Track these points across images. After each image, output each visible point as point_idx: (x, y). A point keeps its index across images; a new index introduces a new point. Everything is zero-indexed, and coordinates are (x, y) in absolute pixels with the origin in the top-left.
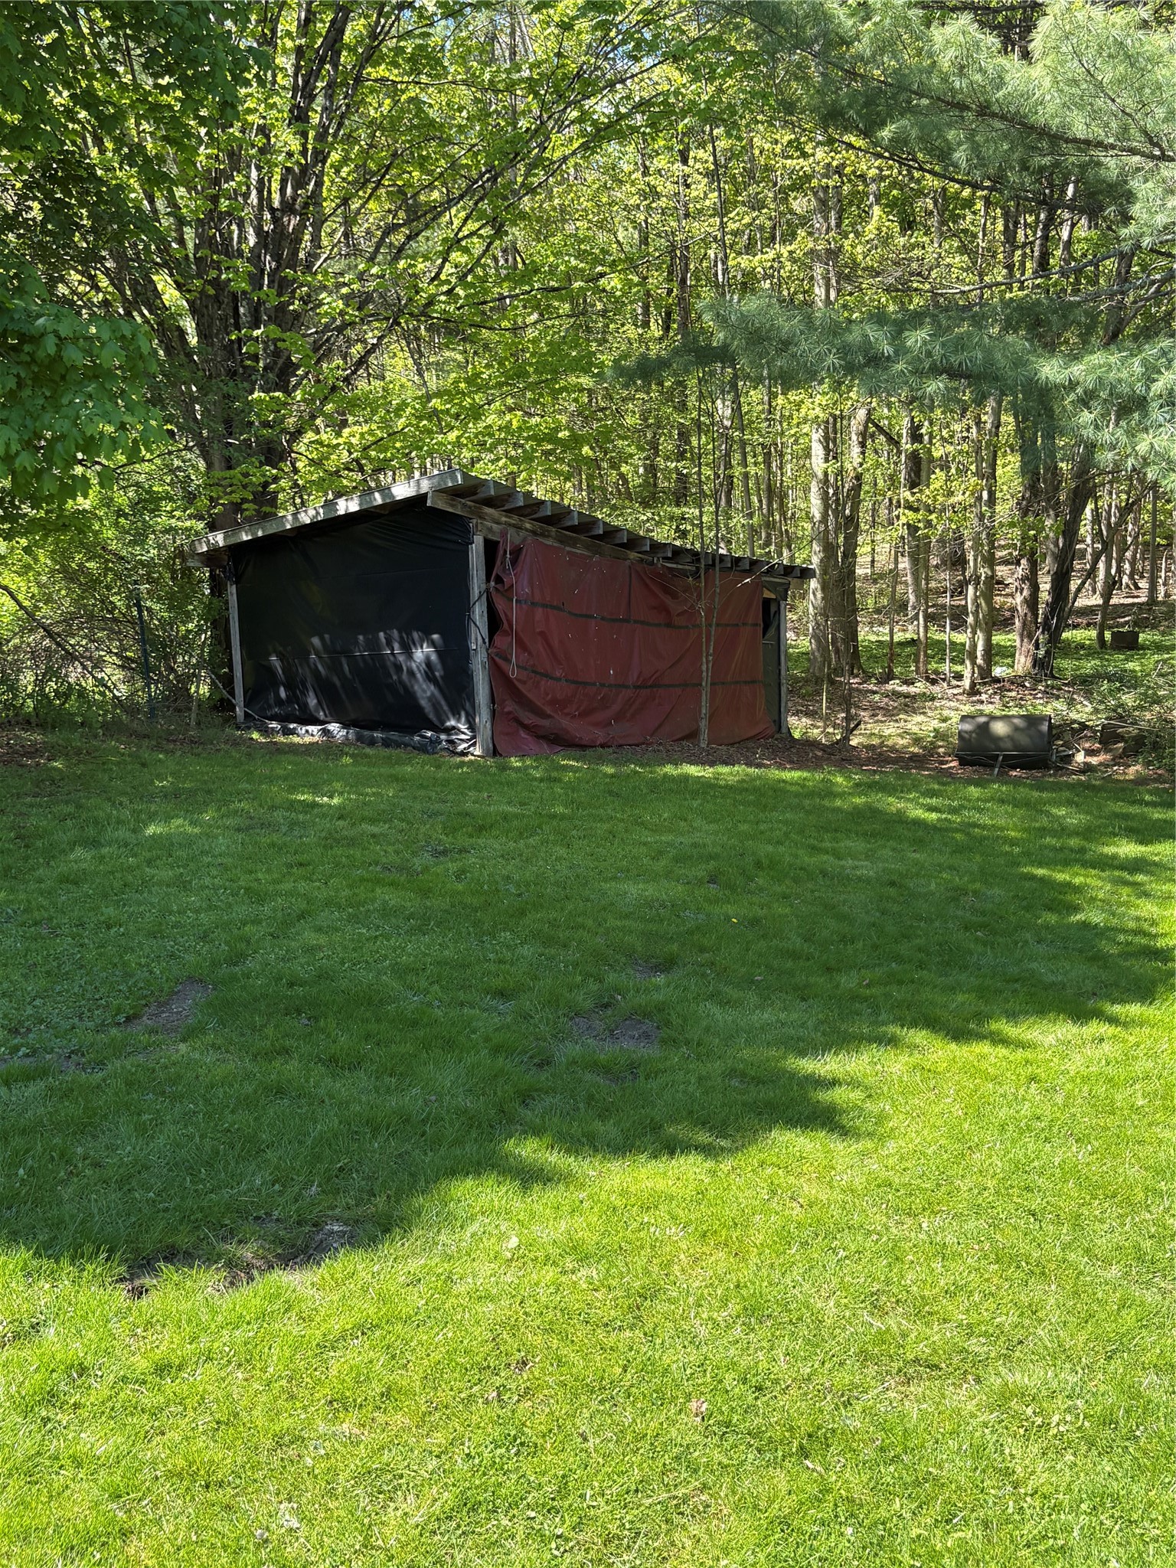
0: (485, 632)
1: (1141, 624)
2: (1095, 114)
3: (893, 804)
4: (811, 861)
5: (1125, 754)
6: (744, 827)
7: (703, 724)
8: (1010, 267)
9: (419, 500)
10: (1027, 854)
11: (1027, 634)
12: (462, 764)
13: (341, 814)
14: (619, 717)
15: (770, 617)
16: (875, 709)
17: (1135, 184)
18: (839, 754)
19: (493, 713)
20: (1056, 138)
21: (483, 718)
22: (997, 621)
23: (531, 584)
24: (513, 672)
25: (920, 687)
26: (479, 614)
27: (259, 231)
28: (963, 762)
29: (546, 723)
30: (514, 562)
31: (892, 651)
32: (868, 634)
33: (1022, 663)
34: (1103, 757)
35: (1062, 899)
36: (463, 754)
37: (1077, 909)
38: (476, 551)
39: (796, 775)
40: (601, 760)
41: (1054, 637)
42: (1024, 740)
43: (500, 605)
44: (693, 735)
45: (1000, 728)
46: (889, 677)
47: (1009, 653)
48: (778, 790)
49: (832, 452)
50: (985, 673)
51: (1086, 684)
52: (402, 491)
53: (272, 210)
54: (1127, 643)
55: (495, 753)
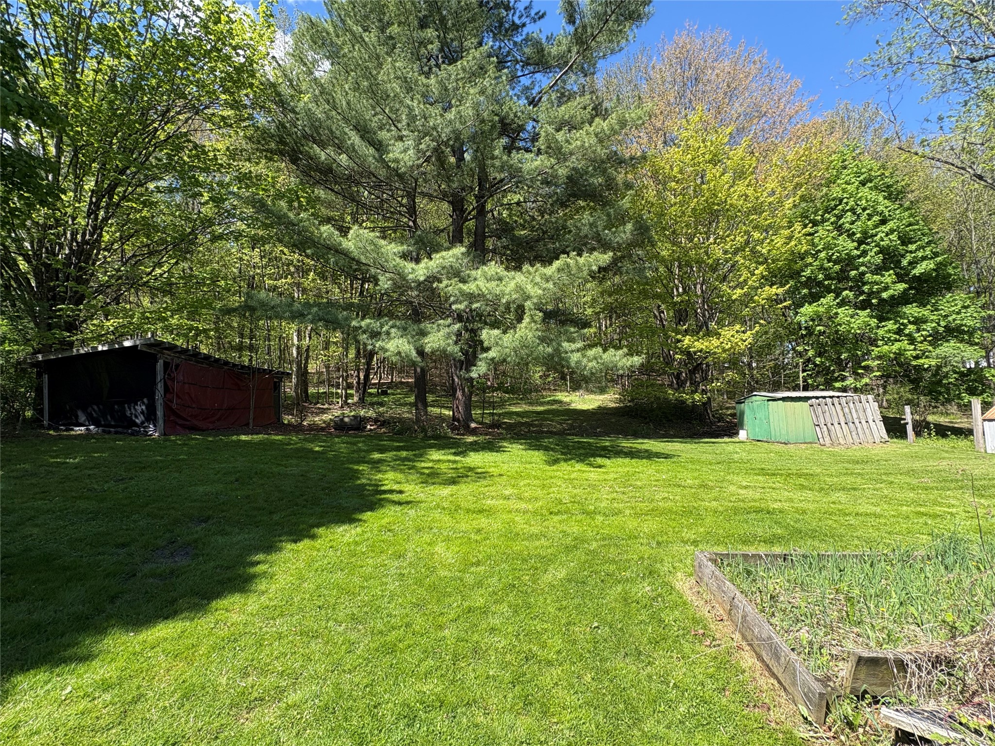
0: (162, 393)
1: (389, 388)
2: (367, 257)
3: (310, 446)
4: (275, 470)
5: (381, 425)
6: (256, 458)
7: (251, 421)
8: (352, 294)
9: (134, 347)
10: (348, 460)
11: (357, 391)
12: (149, 440)
13: (76, 467)
14: (219, 420)
15: (277, 387)
16: (312, 413)
17: (380, 277)
18: (297, 428)
19: (165, 421)
20: (358, 262)
21: (161, 422)
22: (349, 386)
23: (183, 375)
24: (174, 406)
25: (326, 406)
26: (160, 387)
27: (71, 249)
28: (336, 429)
29: (188, 423)
30: (176, 370)
31: (318, 396)
32: (312, 390)
33: (356, 399)
34: (375, 427)
35: (356, 475)
36: (151, 435)
37: (359, 478)
38: (160, 365)
39: (280, 437)
40: (210, 435)
41: (365, 391)
42: (353, 423)
43: (169, 383)
44: (247, 424)
45: (346, 420)
46: (318, 403)
47: (352, 395)
48: (273, 443)
49: (300, 339)
50: (346, 403)
51: (372, 404)
52: (127, 344)
53: (77, 242)
54: (385, 393)
55: (165, 434)
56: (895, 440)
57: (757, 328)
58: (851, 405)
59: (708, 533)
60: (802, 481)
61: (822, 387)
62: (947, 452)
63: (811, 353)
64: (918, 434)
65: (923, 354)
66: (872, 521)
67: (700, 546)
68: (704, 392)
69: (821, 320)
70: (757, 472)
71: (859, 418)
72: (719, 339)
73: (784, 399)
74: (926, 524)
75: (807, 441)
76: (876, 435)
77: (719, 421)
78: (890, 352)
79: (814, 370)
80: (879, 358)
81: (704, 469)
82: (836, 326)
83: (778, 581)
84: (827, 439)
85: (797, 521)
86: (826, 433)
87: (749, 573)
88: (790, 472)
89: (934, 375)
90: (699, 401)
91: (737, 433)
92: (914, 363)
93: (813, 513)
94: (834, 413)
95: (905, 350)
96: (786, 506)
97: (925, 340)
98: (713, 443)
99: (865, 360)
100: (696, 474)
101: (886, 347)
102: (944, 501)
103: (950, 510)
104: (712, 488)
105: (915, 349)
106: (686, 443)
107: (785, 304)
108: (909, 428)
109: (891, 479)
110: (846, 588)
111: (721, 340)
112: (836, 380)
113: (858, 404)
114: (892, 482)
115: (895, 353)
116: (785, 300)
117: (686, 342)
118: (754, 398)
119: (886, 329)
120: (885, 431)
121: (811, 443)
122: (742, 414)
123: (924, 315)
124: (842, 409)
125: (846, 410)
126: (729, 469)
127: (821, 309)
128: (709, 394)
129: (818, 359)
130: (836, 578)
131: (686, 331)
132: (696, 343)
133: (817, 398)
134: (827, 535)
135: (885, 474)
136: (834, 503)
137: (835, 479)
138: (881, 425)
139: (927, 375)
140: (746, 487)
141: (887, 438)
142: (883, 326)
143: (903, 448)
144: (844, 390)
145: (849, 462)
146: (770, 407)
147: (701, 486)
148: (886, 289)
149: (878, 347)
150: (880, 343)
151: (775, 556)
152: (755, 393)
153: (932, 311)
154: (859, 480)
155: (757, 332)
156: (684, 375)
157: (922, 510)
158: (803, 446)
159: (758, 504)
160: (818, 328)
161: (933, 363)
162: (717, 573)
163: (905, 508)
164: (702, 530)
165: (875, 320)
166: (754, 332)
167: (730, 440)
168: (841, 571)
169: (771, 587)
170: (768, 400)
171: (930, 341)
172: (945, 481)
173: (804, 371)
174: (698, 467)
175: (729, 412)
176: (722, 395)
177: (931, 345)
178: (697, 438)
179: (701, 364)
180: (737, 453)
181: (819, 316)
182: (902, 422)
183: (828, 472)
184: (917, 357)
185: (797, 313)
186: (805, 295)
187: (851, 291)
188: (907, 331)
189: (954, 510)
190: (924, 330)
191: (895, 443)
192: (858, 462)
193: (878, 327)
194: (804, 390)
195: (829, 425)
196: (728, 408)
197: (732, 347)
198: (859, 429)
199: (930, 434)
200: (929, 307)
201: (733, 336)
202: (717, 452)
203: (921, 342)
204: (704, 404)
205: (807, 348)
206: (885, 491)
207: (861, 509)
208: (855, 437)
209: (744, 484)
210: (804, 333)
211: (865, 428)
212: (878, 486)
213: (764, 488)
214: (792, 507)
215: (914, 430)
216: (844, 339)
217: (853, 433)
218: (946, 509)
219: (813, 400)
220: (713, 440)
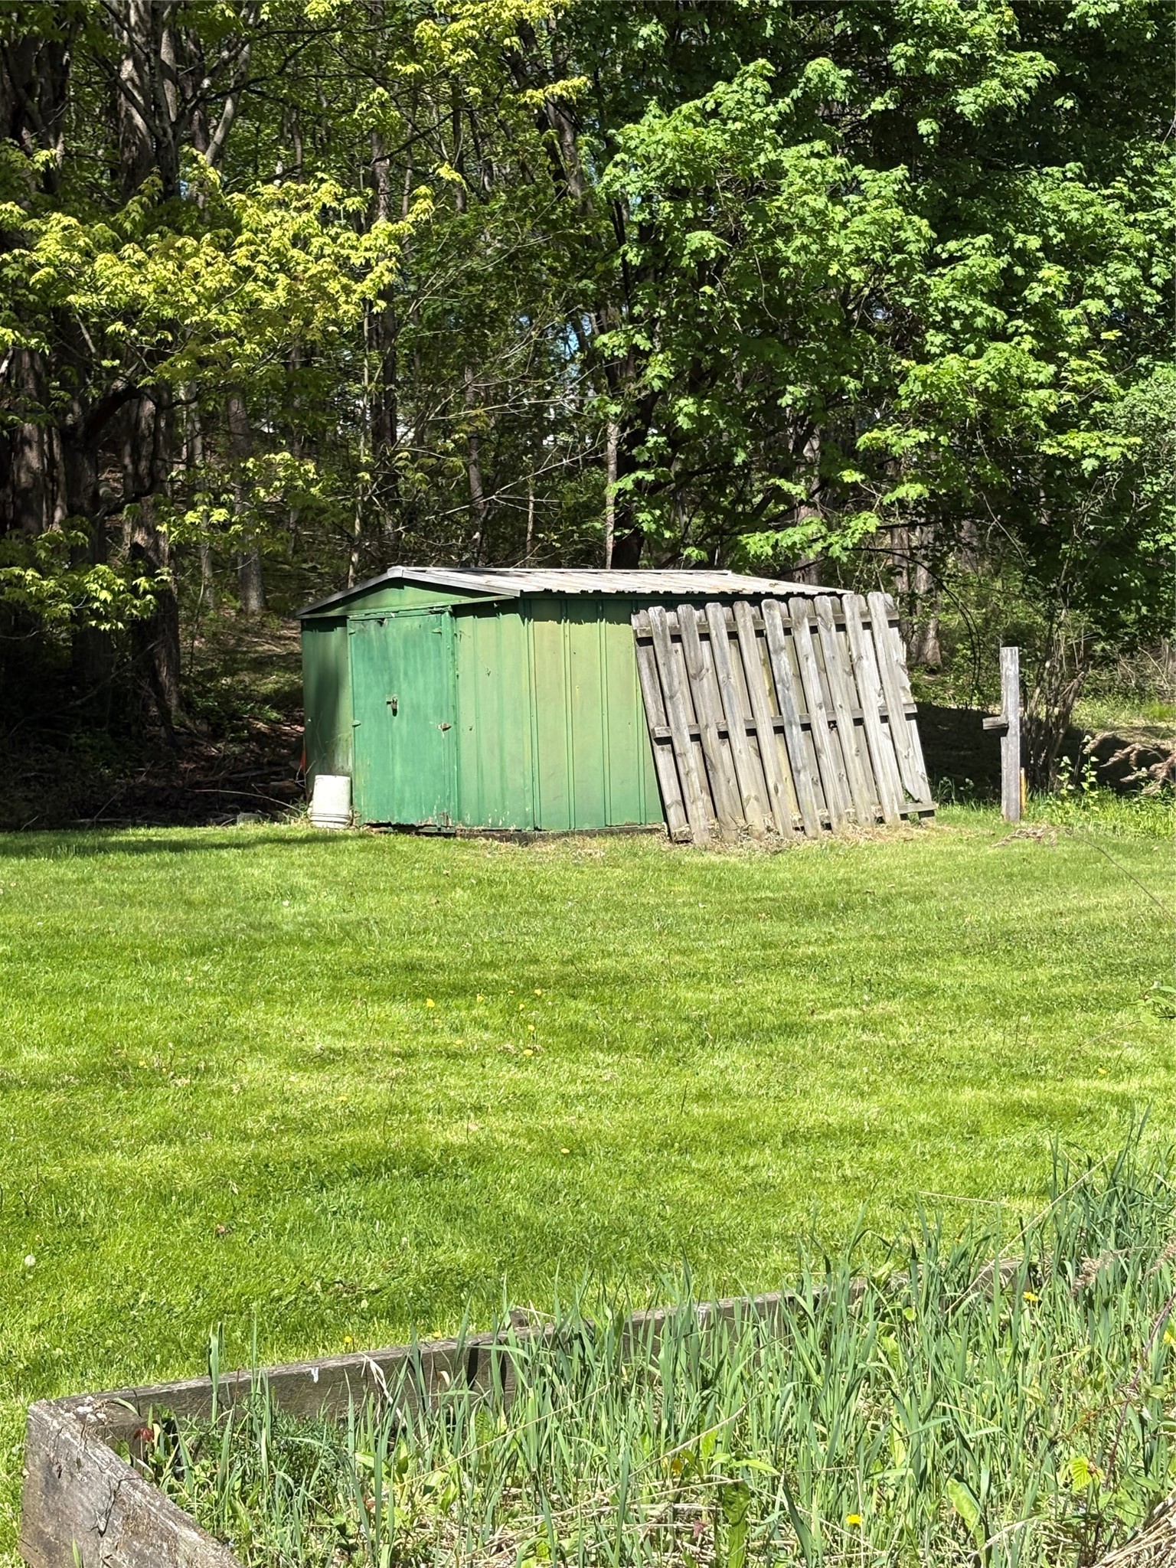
56: (957, 810)
57: (423, 207)
58: (804, 637)
59: (114, 1313)
60: (580, 1010)
61: (693, 552)
62: (1128, 851)
63: (658, 370)
64: (1038, 780)
65: (1085, 405)
66: (846, 1160)
67: (66, 1387)
68: (142, 560)
69: (710, 196)
70: (382, 982)
71: (829, 704)
72: (227, 249)
73: (529, 605)
74: (1036, 1151)
75: (618, 821)
76: (889, 784)
77: (216, 735)
78: (967, 386)
79: (665, 461)
80: (926, 414)
81: (121, 987)
82: (767, 238)
83: (435, 1479)
84: (699, 808)
85: (547, 1194)
86: (695, 781)
87: (299, 1461)
88: (533, 971)
89: (1113, 510)
90: (115, 611)
91: (303, 794)
92: (1048, 448)
93: (616, 1150)
94: (736, 680)
95: (1023, 384)
96: (502, 1128)
97: (1096, 341)
98: (177, 847)
99: (872, 424)
100: (73, 1014)
101: (953, 361)
102: (1103, 1053)
103: (1120, 1088)
104: (153, 1079)
105: (1056, 383)
106: (27, 852)
107: (557, 88)
108: (1011, 749)
109: (929, 975)
110: (721, 1458)
111: (241, 256)
112: (755, 521)
113: (830, 635)
114: (930, 991)
115: (984, 395)
116: (562, 73)
117: (50, 246)
118: (393, 598)
119: (960, 271)
120: (920, 767)
121: (630, 831)
122: (330, 685)
123: (1100, 221)
124: (768, 662)
125: (783, 664)
126: (248, 978)
127: (713, 138)
128: (165, 574)
129: (686, 404)
130: (684, 1422)
131: (49, 179)
132: (103, 259)
133: (669, 601)
134: (663, 1246)
135: (910, 956)
136: (703, 1096)
137: (719, 993)
138: (909, 734)
139: (1090, 507)
140: (324, 1060)
141: (928, 803)
142: (952, 260)
143: (980, 843)
144: (782, 567)
145: (776, 913)
146: (465, 645)
147: (93, 1074)
148: (974, 71)
149: (924, 358)
150: (935, 340)
151: (431, 1364)
152: (397, 572)
153: (1130, 208)
154: (809, 990)
155: (423, 232)
156: (32, 457)
157: (1028, 1094)
158: (598, 847)
159: (373, 1136)
160: (697, 238)
161: (1114, 454)
162: (141, 1494)
163: (968, 1094)
164: (80, 1301)
165: (924, 224)
166: (405, 226)
167: (266, 828)
168: (706, 1384)
169: (397, 1515)
170: (458, 611)
171: (1110, 349)
172: (1112, 970)
173: (626, 465)
174: (86, 979)
175: (271, 683)
176: (239, 590)
177: (1110, 369)
178: (98, 826)
179: (133, 393)
180: (293, 893)
181: (700, 174)
182: (987, 723)
183: (692, 962)
184: (1060, 422)
185: (613, 148)
186: (649, 51)
187: (840, 64)
188: (1034, 294)
189: (1130, 1086)
190: (1097, 292)
191: (953, 820)
192: (809, 912)
193: (932, 262)
194: (616, 565)
195: (711, 736)
196: (262, 665)
197: (294, 305)
198: (827, 759)
199: (1077, 779)
200: (1120, 185)
201: (300, 241)
202: (198, 893)
203: (1081, 352)
204: (139, 629)
205: (641, 341)
206: (904, 1031)
207: (809, 1114)
208: (808, 794)
209: (318, 1043)
210: (634, 257)
211: (850, 749)
212: (878, 1009)
213: (408, 1056)
214: (530, 1134)
215: (1024, 762)
216: (799, 309)
217: (805, 778)
218: (1106, 1086)
219: (654, 611)
220: (178, 833)
